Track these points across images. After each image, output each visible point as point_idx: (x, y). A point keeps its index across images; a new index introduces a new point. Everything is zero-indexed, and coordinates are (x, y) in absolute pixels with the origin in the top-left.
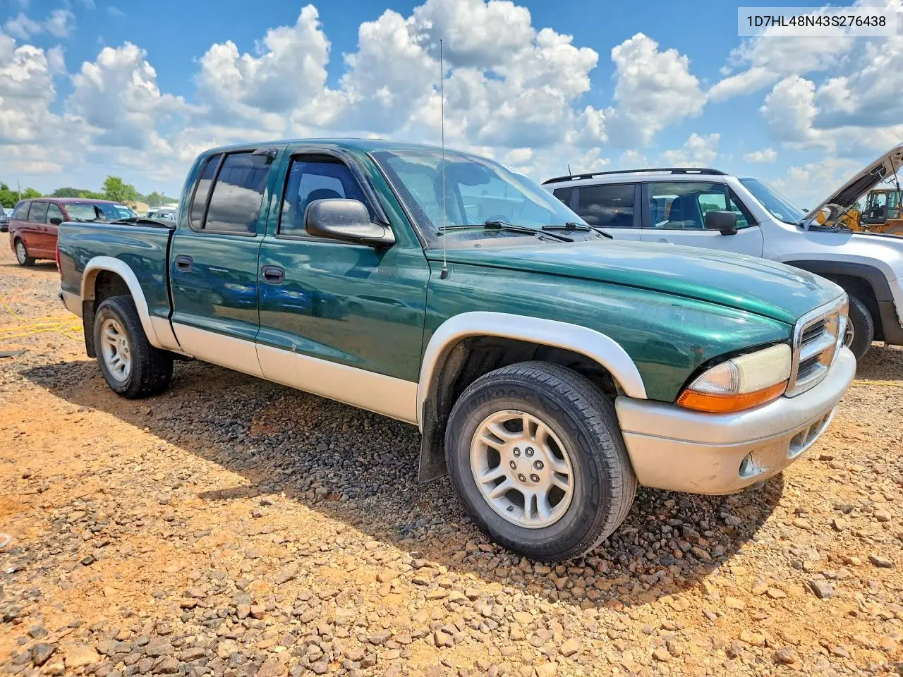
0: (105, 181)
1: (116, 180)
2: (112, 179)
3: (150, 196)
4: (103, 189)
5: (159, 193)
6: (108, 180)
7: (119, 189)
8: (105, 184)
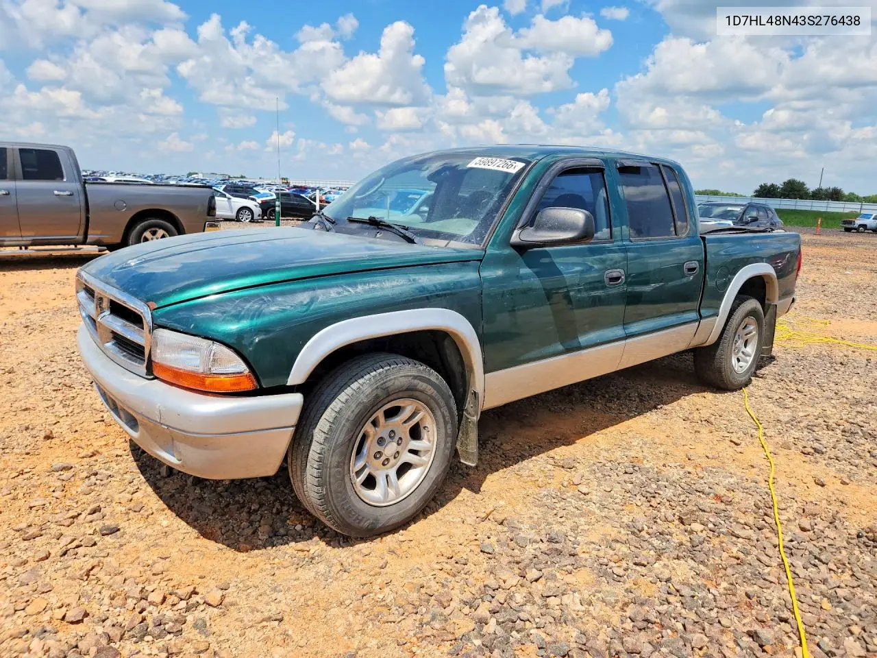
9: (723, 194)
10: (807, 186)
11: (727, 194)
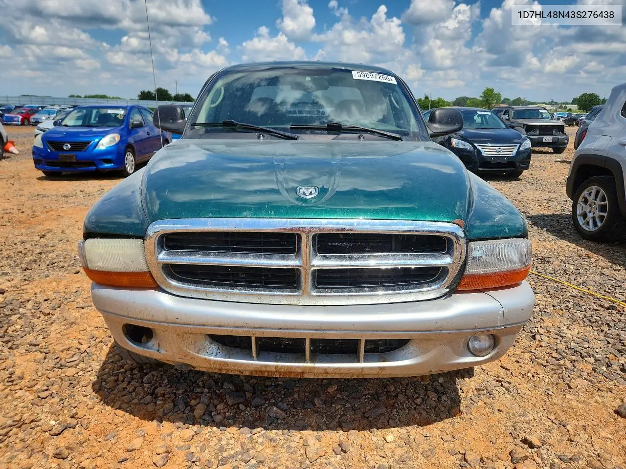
0: (483, 91)
1: (491, 90)
2: (488, 90)
3: (515, 100)
4: (481, 97)
5: (522, 98)
6: (485, 91)
7: (491, 96)
8: (483, 93)
9: (110, 98)
10: (170, 92)
11: (113, 98)
